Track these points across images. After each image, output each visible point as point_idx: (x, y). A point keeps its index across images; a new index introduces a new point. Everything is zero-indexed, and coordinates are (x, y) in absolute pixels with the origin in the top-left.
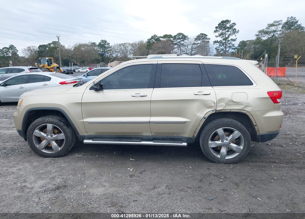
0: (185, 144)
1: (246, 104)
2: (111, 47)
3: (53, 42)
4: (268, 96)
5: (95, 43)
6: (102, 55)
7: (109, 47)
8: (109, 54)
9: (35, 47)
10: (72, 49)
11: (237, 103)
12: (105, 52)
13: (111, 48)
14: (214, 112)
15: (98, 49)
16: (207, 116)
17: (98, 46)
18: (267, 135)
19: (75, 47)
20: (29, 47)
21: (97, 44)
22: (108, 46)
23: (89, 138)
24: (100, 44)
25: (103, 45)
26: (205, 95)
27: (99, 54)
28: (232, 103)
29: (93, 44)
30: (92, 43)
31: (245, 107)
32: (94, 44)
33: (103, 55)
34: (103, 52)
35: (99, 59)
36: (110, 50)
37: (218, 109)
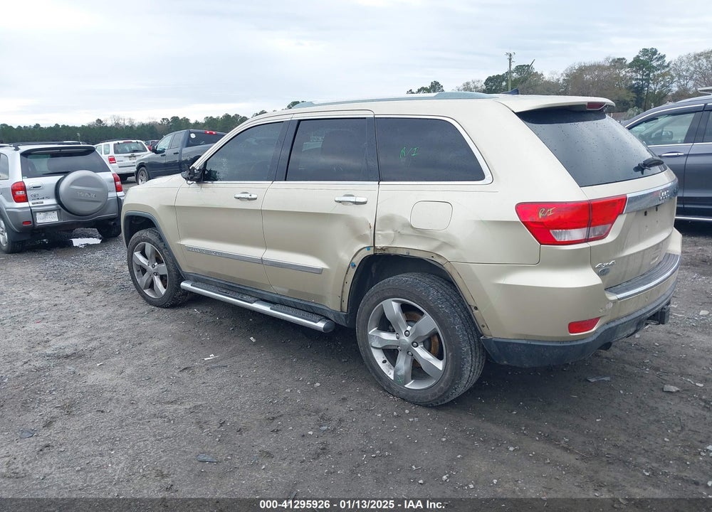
0: (321, 325)
1: (442, 240)
2: (668, 66)
3: (517, 67)
4: (517, 219)
5: (624, 59)
6: (638, 90)
7: (662, 66)
8: (659, 85)
9: (479, 81)
10: (561, 81)
11: (422, 234)
12: (647, 81)
13: (667, 69)
14: (371, 252)
15: (628, 74)
16: (357, 261)
17: (631, 65)
18: (514, 343)
19: (567, 75)
20: (468, 83)
21: (630, 60)
22: (659, 63)
23: (197, 280)
24: (637, 60)
25: (646, 62)
26: (356, 203)
27: (632, 87)
28: (409, 231)
29: (616, 62)
30: (613, 60)
31: (439, 248)
32: (619, 62)
33: (642, 88)
34: (642, 80)
35: (628, 99)
36: (663, 75)
37: (378, 245)
